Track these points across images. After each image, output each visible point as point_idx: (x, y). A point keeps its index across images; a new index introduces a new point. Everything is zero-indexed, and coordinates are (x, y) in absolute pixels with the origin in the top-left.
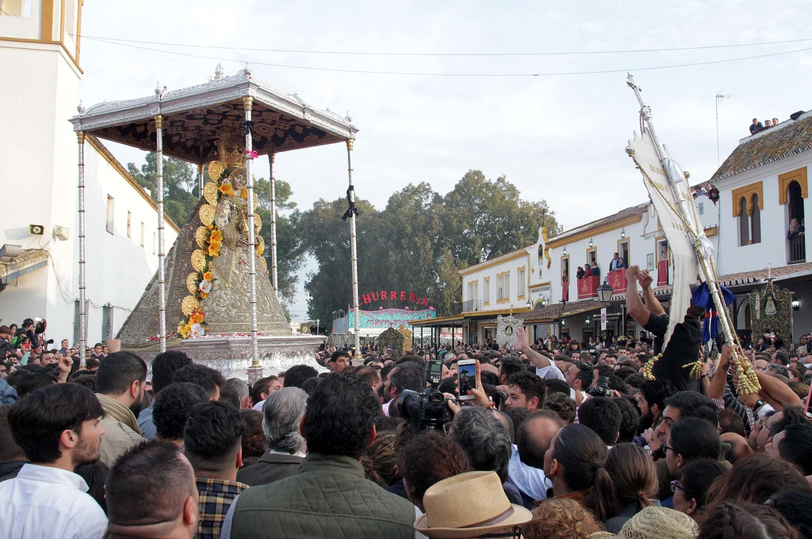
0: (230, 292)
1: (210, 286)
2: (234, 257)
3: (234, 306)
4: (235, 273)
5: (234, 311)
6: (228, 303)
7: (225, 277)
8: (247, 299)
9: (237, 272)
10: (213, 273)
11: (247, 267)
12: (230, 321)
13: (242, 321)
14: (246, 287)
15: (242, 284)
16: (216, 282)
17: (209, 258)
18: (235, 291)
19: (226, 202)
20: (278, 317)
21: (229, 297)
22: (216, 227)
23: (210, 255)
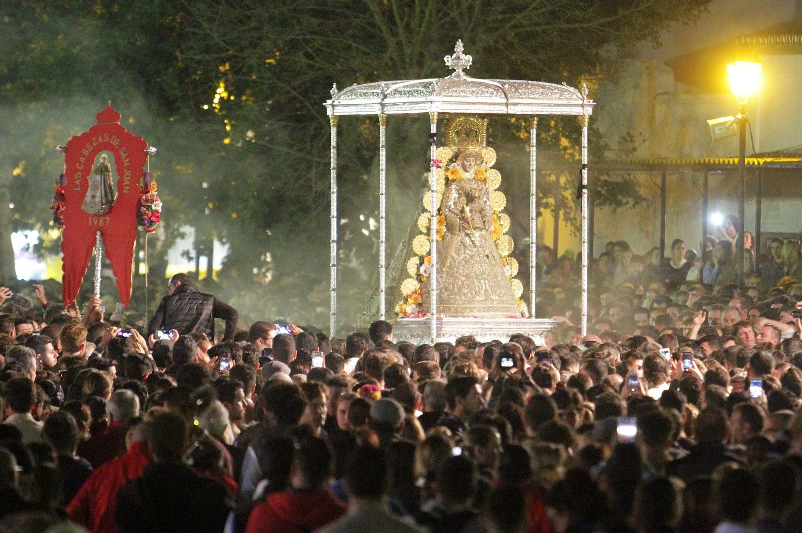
0: (445, 276)
2: (456, 241)
3: (446, 289)
4: (453, 258)
5: (446, 294)
6: (441, 286)
7: (445, 261)
8: (460, 283)
9: (456, 256)
11: (467, 251)
12: (441, 303)
13: (452, 304)
14: (461, 271)
15: (458, 268)
18: (450, 275)
19: (453, 186)
20: (492, 301)
21: (444, 280)
22: (440, 213)
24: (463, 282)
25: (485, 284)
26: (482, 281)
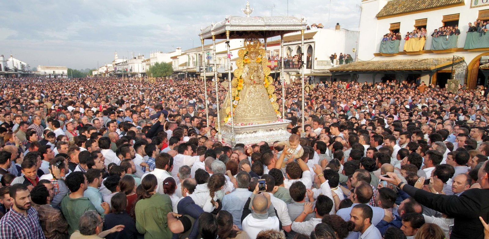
0: (243, 105)
1: (237, 102)
2: (248, 90)
3: (244, 111)
7: (243, 98)
8: (250, 108)
10: (240, 97)
11: (253, 94)
12: (241, 117)
13: (245, 118)
14: (250, 103)
15: (249, 102)
16: (240, 101)
17: (239, 91)
18: (245, 105)
19: (246, 66)
20: (263, 115)
22: (241, 78)
23: (239, 89)
24: (251, 107)
25: (260, 108)
26: (259, 107)
